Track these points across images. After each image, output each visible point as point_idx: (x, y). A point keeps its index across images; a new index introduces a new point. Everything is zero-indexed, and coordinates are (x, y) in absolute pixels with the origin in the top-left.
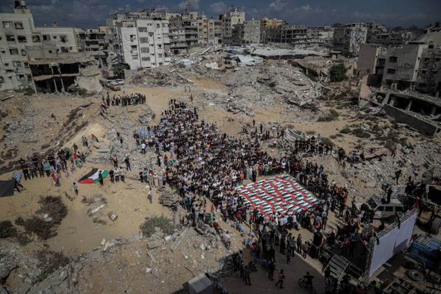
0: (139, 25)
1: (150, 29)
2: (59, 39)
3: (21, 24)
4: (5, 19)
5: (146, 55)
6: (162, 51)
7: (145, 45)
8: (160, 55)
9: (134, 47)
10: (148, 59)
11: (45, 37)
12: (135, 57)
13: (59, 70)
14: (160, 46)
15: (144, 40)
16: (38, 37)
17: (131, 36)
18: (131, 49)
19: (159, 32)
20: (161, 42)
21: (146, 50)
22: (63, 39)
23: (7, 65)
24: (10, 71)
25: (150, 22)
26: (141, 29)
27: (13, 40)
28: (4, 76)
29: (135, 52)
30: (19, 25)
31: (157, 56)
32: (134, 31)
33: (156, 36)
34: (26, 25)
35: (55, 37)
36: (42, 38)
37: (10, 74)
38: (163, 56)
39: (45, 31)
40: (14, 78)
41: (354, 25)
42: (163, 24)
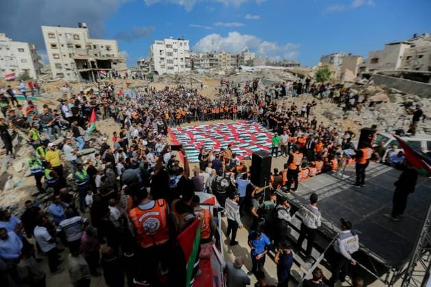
0: (166, 43)
1: (175, 46)
2: (104, 48)
3: (78, 36)
4: (67, 32)
5: (171, 65)
6: (184, 63)
7: (171, 58)
8: (182, 66)
9: (162, 59)
10: (172, 68)
11: (95, 47)
12: (163, 66)
13: (95, 64)
14: (182, 59)
15: (170, 54)
16: (90, 46)
17: (161, 51)
18: (159, 60)
19: (181, 49)
20: (183, 56)
21: (171, 62)
22: (108, 49)
23: (67, 65)
24: (68, 69)
25: (176, 41)
26: (168, 46)
27: (72, 47)
28: (64, 73)
29: (163, 63)
30: (76, 37)
31: (180, 67)
32: (162, 47)
33: (179, 52)
34: (81, 37)
35: (102, 47)
36: (93, 47)
37: (68, 72)
38: (184, 67)
39: (94, 42)
40: (71, 75)
41: (337, 54)
42: (185, 43)
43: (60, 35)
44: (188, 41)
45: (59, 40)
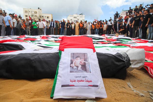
0: (74, 16)
2: (46, 17)
4: (32, 11)
17: (71, 20)
25: (78, 15)
30: (36, 13)
39: (43, 15)
42: (83, 16)
43: (30, 12)
44: (84, 16)
45: (29, 14)
